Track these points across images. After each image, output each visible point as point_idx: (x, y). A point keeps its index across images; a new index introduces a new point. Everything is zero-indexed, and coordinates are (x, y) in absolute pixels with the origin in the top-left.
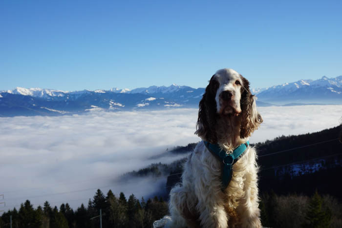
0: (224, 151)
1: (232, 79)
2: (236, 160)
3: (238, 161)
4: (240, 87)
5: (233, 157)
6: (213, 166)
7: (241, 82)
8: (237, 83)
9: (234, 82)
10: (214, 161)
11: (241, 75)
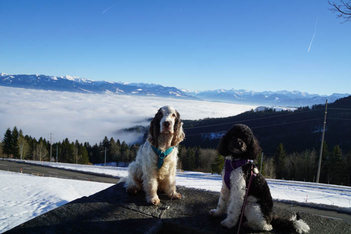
0: (160, 151)
1: (171, 113)
2: (166, 156)
3: (168, 156)
4: (175, 118)
5: (165, 154)
6: (154, 158)
7: (176, 115)
8: (174, 115)
9: (172, 114)
10: (154, 155)
11: (176, 111)
